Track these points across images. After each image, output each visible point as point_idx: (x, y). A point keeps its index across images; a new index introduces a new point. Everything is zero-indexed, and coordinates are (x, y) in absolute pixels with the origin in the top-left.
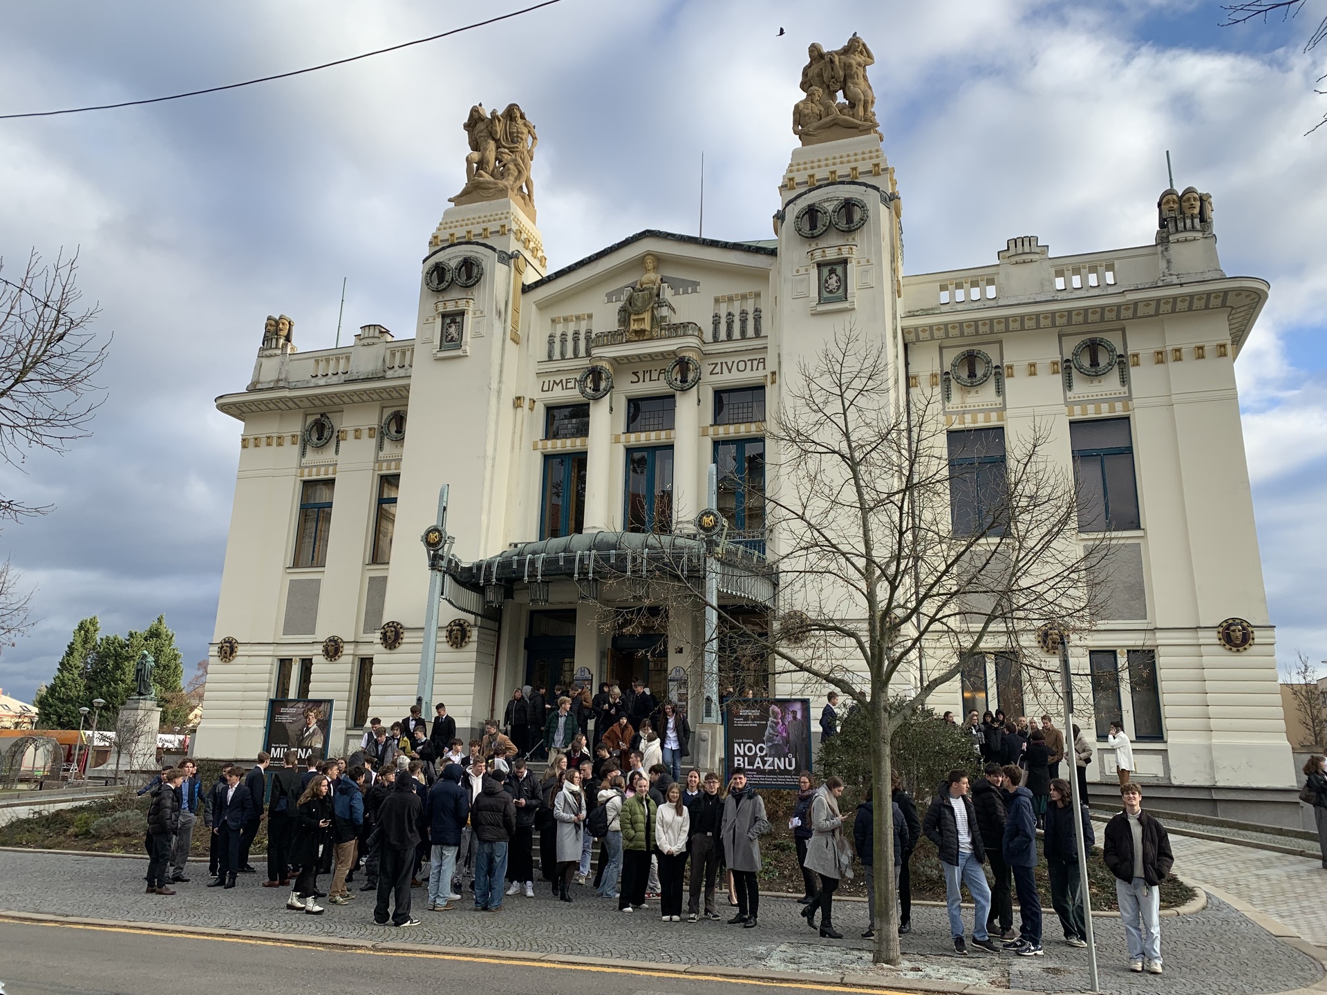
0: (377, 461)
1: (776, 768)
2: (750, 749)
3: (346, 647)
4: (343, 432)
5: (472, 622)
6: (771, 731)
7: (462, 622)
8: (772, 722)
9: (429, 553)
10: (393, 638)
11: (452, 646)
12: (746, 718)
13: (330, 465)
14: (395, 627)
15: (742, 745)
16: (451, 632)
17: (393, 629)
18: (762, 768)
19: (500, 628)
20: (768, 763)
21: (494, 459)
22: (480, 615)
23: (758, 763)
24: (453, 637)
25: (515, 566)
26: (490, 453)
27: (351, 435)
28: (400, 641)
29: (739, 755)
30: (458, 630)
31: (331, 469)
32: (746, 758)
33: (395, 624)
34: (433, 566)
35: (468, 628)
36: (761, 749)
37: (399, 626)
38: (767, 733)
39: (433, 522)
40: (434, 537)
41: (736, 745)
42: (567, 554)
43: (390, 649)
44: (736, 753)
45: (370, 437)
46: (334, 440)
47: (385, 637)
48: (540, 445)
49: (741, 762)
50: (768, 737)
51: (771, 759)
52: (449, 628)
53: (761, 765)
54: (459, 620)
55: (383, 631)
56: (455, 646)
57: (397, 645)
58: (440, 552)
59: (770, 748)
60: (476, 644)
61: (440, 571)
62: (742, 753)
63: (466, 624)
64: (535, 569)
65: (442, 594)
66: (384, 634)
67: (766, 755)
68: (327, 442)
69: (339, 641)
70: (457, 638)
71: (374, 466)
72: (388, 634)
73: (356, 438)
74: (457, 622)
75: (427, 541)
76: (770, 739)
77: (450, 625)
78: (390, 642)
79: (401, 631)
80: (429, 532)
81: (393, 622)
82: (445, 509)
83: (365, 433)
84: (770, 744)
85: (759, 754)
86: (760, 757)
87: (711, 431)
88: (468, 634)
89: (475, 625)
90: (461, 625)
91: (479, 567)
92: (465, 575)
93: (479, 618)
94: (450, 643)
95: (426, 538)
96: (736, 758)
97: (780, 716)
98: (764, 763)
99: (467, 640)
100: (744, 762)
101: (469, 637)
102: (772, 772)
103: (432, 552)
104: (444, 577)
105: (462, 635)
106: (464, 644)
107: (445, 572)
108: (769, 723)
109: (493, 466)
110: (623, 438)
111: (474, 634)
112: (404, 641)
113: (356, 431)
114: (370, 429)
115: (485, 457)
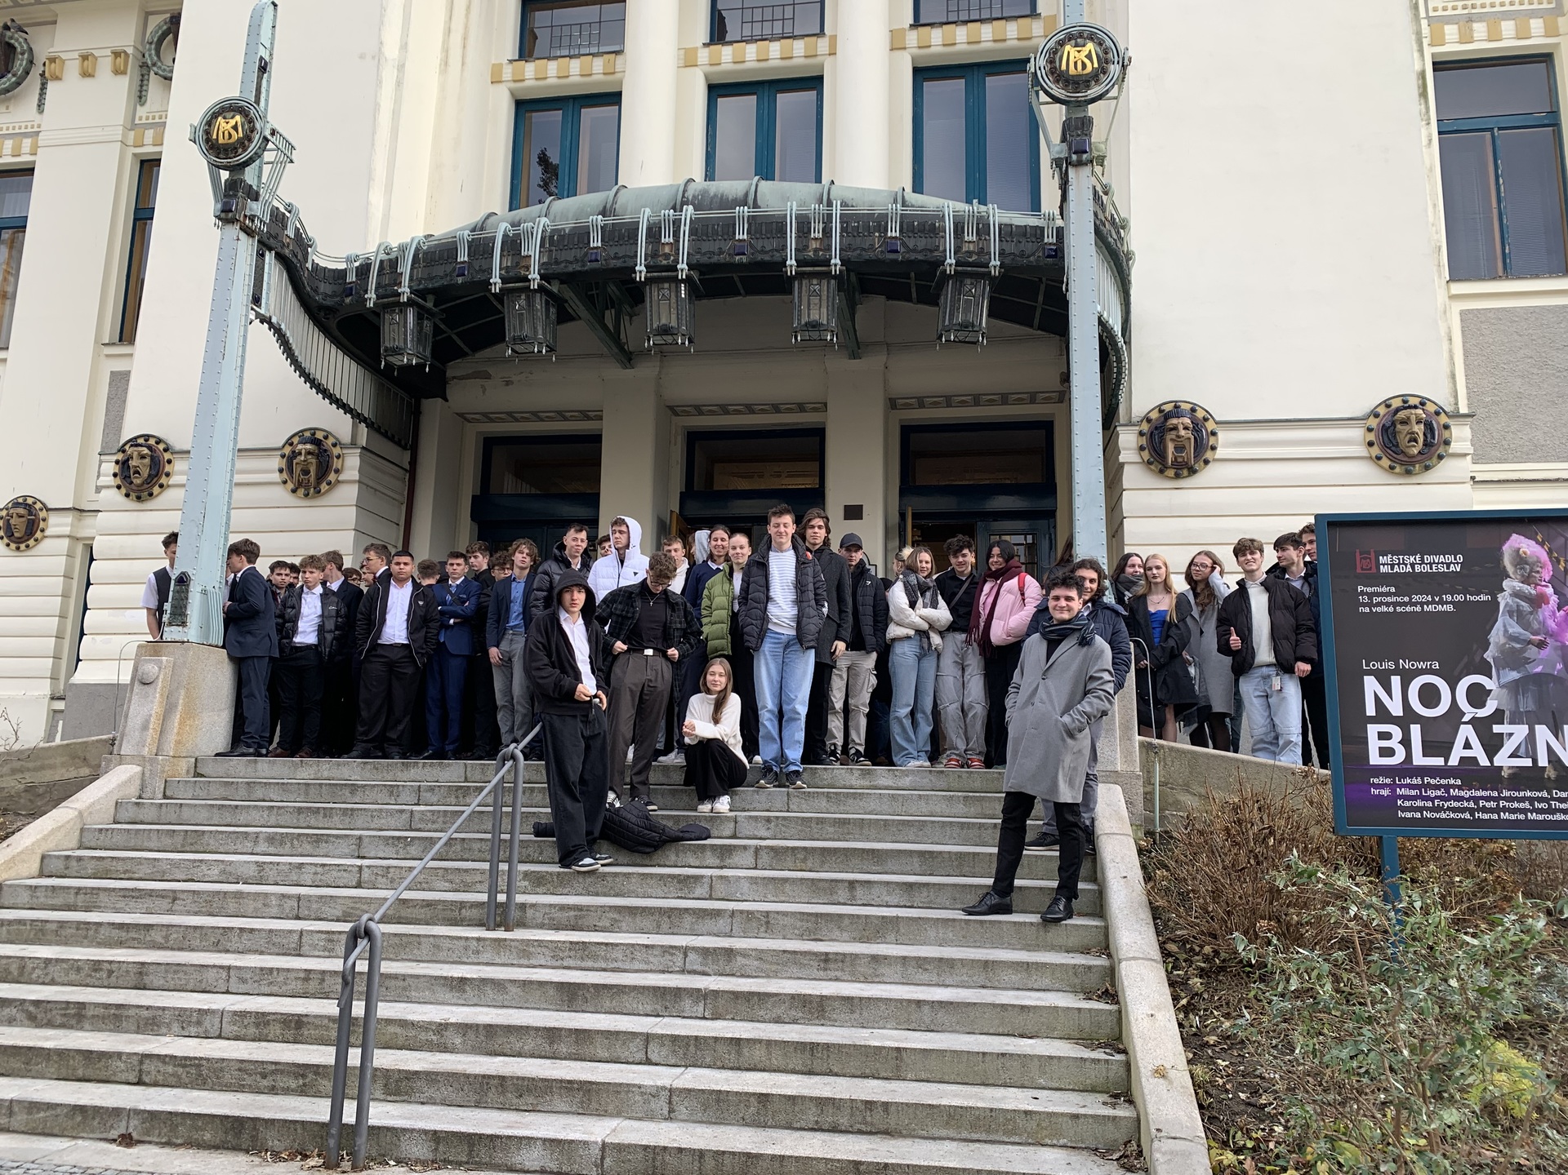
0: (132, 125)
1: (1543, 761)
2: (1429, 696)
3: (53, 519)
4: (53, 60)
5: (345, 435)
6: (1515, 629)
7: (319, 435)
8: (1517, 594)
9: (215, 179)
10: (145, 472)
11: (294, 491)
12: (1407, 583)
13: (25, 135)
14: (150, 448)
15: (1396, 681)
16: (290, 459)
17: (146, 451)
18: (1484, 761)
19: (414, 462)
20: (1509, 747)
21: (401, 67)
22: (364, 420)
23: (1466, 745)
24: (297, 470)
25: (463, 257)
26: (391, 51)
27: (72, 69)
28: (163, 480)
29: (1383, 715)
30: (309, 453)
31: (27, 143)
32: (1416, 730)
33: (152, 442)
34: (226, 216)
35: (336, 451)
36: (1477, 696)
37: (161, 447)
38: (1496, 636)
39: (231, 88)
40: (226, 127)
41: (1371, 685)
42: (610, 220)
43: (139, 498)
44: (1371, 710)
45: (117, 72)
46: (34, 80)
47: (125, 471)
48: (508, 72)
49: (1394, 743)
50: (1501, 649)
51: (1520, 731)
52: (287, 450)
53: (1478, 752)
54: (314, 430)
55: (120, 456)
56: (301, 491)
57: (156, 490)
58: (249, 176)
59: (1515, 688)
60: (355, 488)
61: (249, 232)
62: (1396, 709)
63: (331, 440)
64: (521, 261)
65: (256, 300)
66: (124, 464)
67: (1498, 717)
68: (18, 84)
69: (38, 506)
70: (306, 472)
71: (124, 135)
72: (132, 463)
73: (86, 74)
74: (307, 434)
75: (208, 140)
76: (1513, 658)
77: (289, 442)
78: (137, 481)
79: (167, 456)
80: (215, 116)
81: (147, 437)
82: (263, 68)
83: (105, 65)
84: (1514, 675)
85: (1469, 712)
86: (1474, 722)
87: (912, 38)
88: (336, 464)
89: (353, 444)
90: (317, 442)
91: (364, 270)
92: (324, 288)
93: (363, 429)
94: (290, 485)
95: (208, 133)
96: (1373, 730)
97: (1547, 574)
98: (1492, 745)
99: (332, 477)
100: (1406, 742)
101: (337, 471)
102: (1528, 778)
103: (225, 175)
104: (261, 256)
105: (319, 465)
106: (324, 487)
107: (264, 246)
108: (1504, 600)
109: (399, 83)
110: (704, 55)
111: (351, 465)
112: (173, 480)
113: (85, 58)
114: (117, 54)
115: (378, 57)
